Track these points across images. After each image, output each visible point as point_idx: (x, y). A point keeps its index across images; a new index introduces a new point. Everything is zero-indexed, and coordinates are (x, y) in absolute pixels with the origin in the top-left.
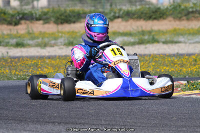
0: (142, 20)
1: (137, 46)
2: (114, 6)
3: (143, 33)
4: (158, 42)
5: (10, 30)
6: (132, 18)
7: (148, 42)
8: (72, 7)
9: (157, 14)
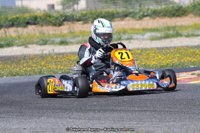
0: (167, 17)
1: (163, 40)
2: (142, 6)
3: (168, 28)
4: (181, 36)
5: (55, 30)
6: (158, 16)
7: (173, 36)
8: (107, 8)
9: (179, 12)
